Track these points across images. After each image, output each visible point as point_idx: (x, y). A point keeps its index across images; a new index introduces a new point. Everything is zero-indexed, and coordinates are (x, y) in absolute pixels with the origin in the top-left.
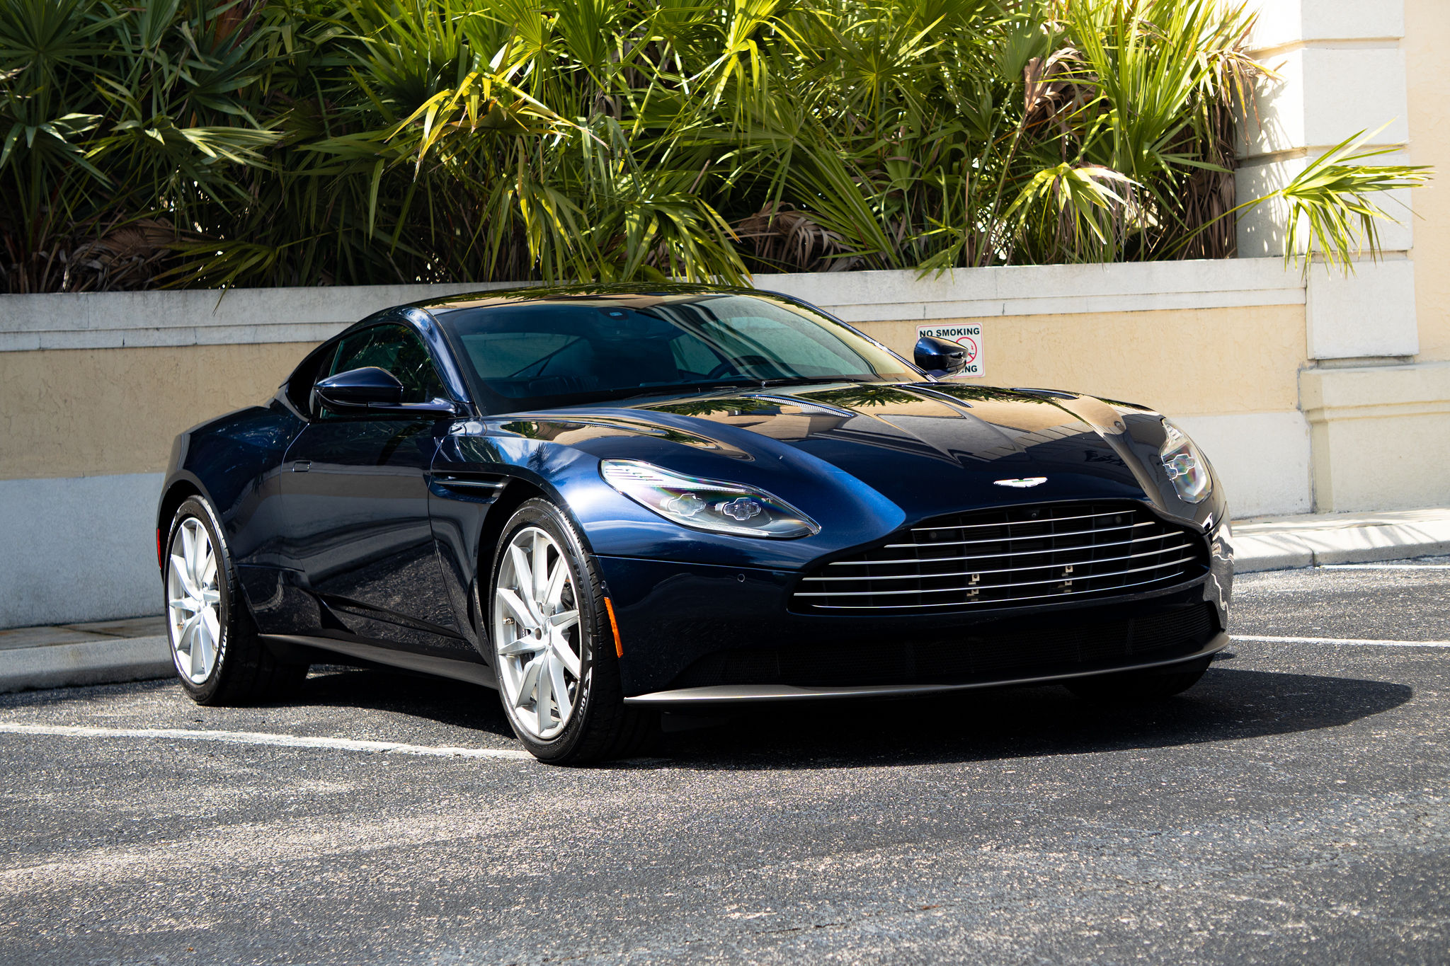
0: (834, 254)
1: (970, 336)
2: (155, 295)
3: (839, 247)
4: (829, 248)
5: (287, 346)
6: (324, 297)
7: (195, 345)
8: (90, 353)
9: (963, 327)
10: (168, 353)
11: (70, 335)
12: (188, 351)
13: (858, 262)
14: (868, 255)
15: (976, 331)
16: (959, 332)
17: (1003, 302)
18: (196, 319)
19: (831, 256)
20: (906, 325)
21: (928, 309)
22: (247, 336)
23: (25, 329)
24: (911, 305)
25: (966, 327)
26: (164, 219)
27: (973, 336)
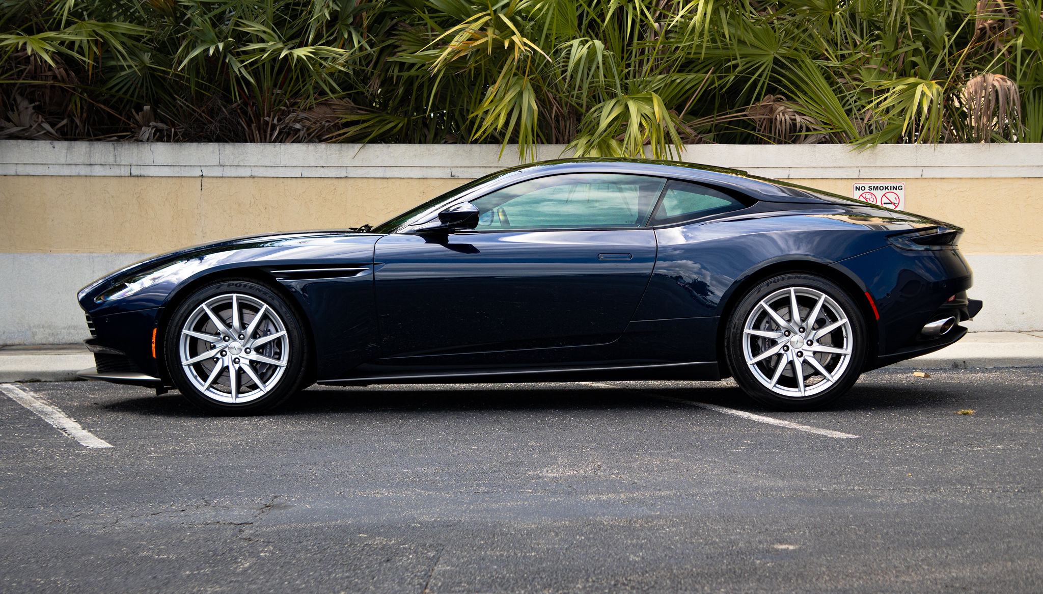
0: (807, 131)
1: (895, 191)
2: (322, 146)
3: (811, 126)
4: (801, 127)
5: (406, 180)
6: (429, 150)
7: (346, 177)
8: (282, 179)
9: (890, 185)
10: (330, 181)
11: (269, 169)
12: (343, 181)
13: (824, 137)
14: (832, 133)
15: (900, 188)
16: (886, 188)
17: (922, 168)
18: (347, 161)
19: (804, 133)
20: (845, 182)
21: (861, 172)
22: (380, 173)
23: (241, 164)
24: (849, 169)
25: (892, 185)
26: (347, 99)
27: (897, 192)
